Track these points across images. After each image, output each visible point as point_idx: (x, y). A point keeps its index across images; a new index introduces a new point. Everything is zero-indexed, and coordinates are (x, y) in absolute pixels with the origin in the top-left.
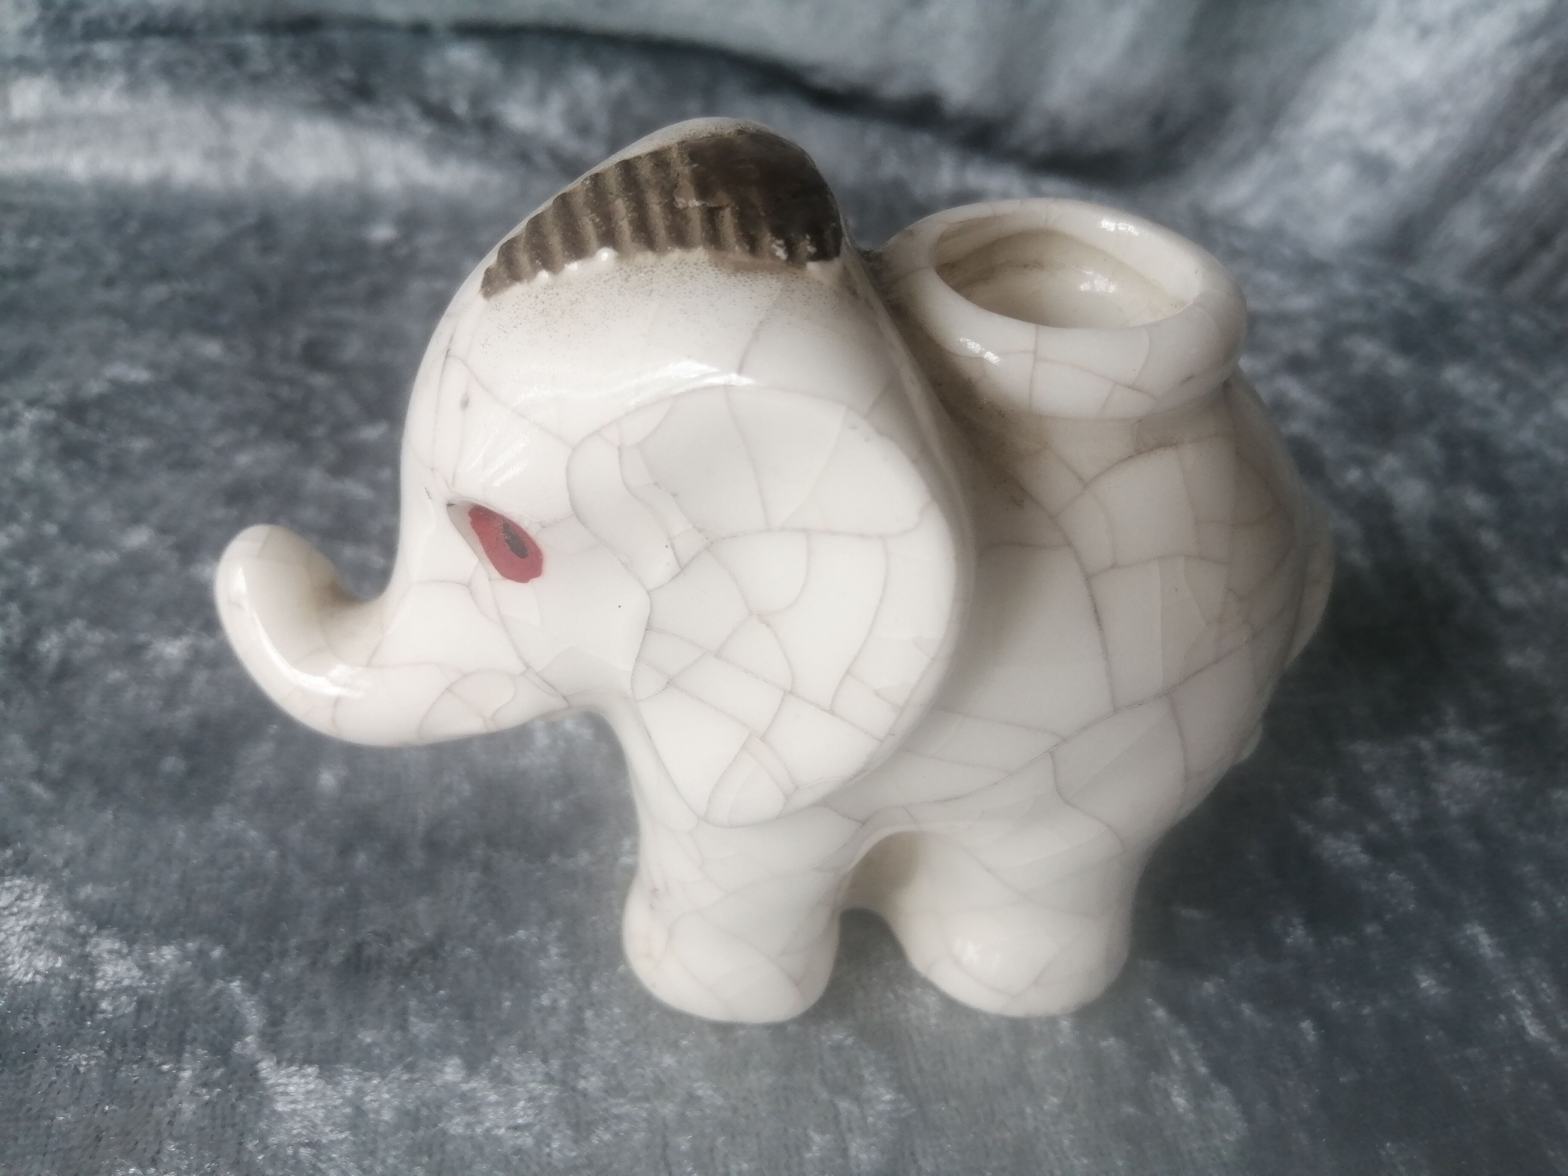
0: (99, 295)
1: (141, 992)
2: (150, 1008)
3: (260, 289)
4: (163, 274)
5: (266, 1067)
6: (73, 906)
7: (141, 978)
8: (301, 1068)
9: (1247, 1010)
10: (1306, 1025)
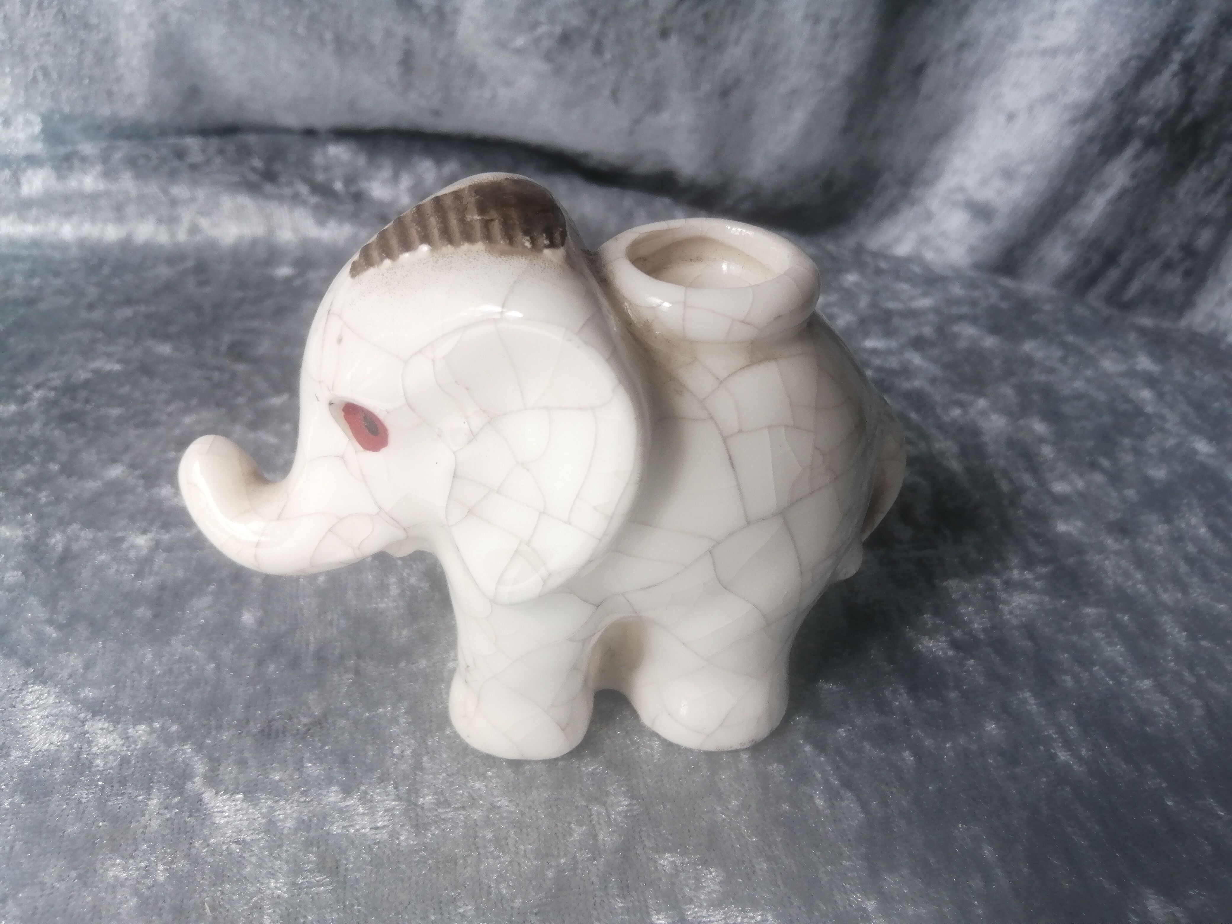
0: (84, 315)
1: (123, 753)
2: (129, 762)
4: (128, 301)
5: (208, 795)
6: (75, 702)
7: (123, 745)
9: (867, 746)
10: (907, 754)
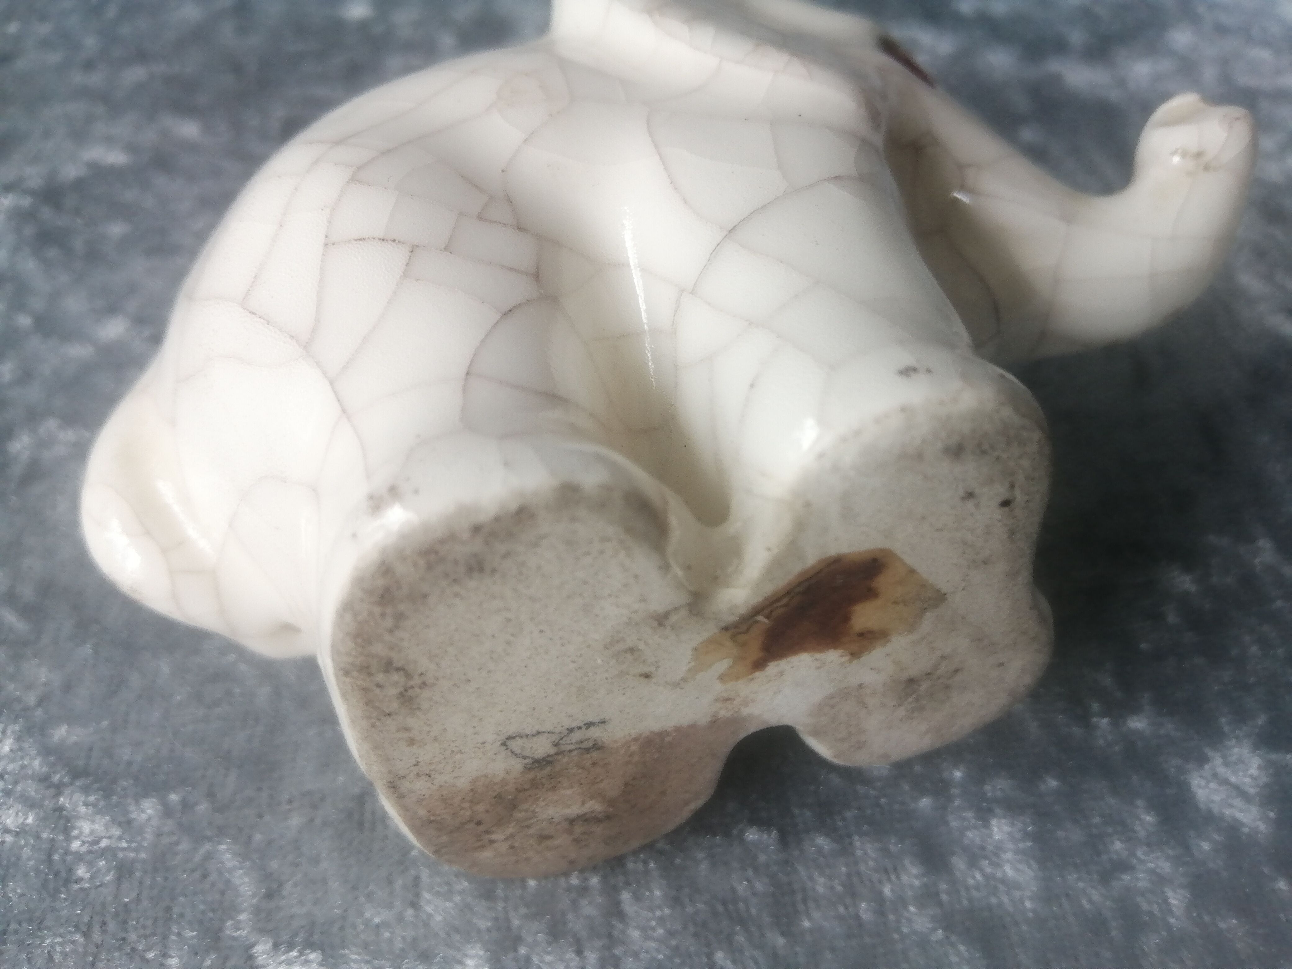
3: (237, 68)
8: (301, 954)
